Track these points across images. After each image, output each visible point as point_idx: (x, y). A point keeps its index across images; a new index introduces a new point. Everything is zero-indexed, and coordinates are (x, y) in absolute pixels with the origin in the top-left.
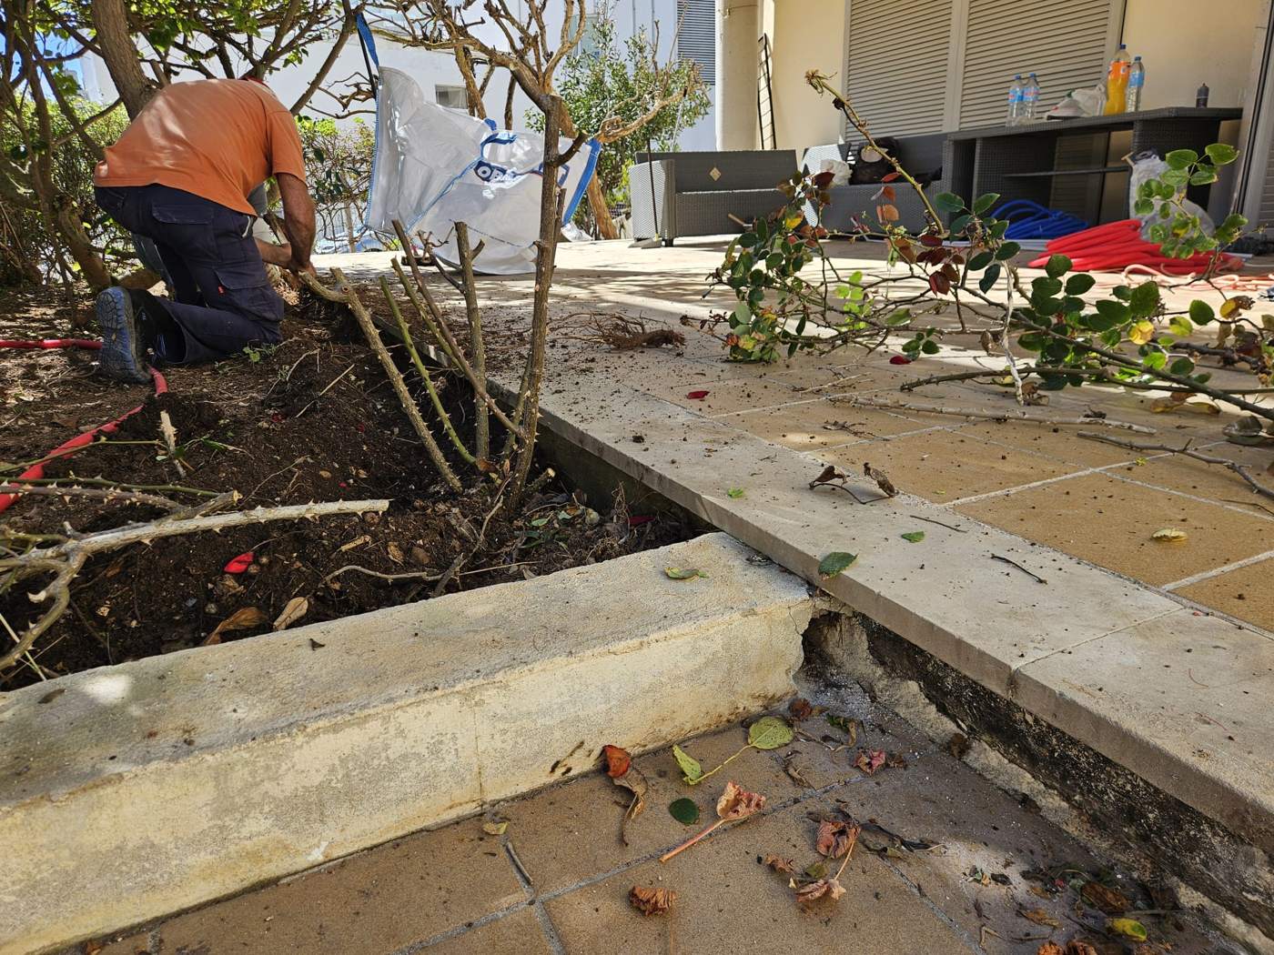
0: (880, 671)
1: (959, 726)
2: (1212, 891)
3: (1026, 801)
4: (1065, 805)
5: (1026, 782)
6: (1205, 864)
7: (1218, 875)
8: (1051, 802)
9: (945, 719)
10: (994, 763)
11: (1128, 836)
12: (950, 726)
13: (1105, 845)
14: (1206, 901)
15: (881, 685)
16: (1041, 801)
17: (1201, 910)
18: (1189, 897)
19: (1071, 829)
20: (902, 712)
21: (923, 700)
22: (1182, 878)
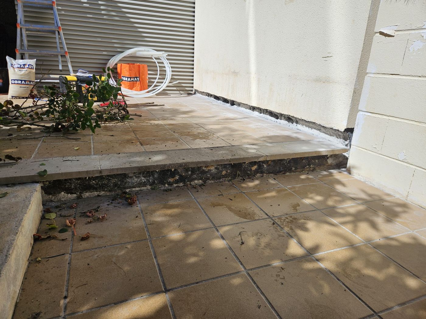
0: (51, 196)
1: (77, 194)
2: (130, 187)
3: (98, 196)
4: (104, 192)
5: (96, 193)
6: (128, 184)
7: (130, 184)
8: (102, 193)
9: (73, 195)
10: (88, 195)
11: (116, 189)
12: (75, 195)
13: (114, 193)
14: (129, 190)
15: (53, 199)
16: (100, 194)
17: (129, 191)
18: (128, 190)
19: (108, 194)
20: (63, 200)
21: (66, 195)
22: (125, 189)
